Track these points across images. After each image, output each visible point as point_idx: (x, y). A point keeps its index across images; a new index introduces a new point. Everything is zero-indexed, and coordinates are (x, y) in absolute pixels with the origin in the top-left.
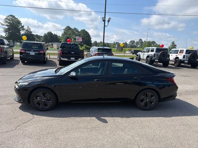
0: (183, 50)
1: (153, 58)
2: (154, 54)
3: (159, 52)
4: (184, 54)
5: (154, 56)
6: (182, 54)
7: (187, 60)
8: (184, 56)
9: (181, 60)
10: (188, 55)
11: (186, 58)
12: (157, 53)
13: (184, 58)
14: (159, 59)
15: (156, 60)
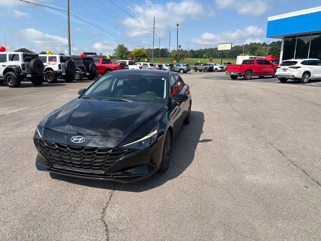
0: (56, 57)
1: (22, 71)
2: (23, 65)
3: (29, 60)
4: (58, 62)
5: (24, 69)
7: (64, 71)
8: (60, 65)
9: (56, 72)
10: (63, 63)
11: (62, 69)
12: (26, 63)
13: (60, 68)
14: (33, 73)
15: (29, 76)
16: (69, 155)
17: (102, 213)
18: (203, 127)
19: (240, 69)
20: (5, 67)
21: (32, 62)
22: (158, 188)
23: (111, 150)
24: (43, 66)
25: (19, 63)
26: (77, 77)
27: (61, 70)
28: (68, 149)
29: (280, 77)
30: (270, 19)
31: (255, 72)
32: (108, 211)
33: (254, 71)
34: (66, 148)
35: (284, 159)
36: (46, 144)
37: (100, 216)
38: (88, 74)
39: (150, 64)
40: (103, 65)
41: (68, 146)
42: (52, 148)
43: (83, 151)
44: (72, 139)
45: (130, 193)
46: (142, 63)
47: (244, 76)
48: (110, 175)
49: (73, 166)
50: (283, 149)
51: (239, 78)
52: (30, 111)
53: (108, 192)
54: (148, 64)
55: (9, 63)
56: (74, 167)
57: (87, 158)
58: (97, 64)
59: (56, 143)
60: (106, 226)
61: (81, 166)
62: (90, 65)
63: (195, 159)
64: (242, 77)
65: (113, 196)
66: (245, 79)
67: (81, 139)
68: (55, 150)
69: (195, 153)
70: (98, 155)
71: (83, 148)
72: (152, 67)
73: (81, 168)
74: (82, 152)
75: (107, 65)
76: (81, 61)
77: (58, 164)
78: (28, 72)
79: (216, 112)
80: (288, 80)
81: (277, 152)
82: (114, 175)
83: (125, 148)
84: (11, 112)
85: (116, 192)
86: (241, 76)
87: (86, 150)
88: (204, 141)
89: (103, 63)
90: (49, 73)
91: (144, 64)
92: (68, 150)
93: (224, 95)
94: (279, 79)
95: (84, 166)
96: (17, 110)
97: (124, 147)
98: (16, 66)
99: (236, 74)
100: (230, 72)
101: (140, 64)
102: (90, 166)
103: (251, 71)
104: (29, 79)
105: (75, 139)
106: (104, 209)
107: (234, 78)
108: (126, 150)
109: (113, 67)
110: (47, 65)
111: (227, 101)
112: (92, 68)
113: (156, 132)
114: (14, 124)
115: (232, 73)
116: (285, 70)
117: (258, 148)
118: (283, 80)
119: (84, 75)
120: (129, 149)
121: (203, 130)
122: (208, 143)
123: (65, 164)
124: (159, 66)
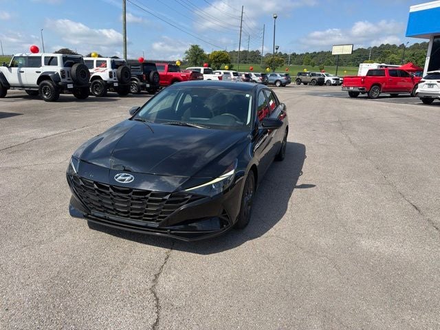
0: (105, 62)
1: (62, 80)
2: (62, 72)
3: (70, 65)
4: (109, 69)
5: (63, 77)
6: (105, 69)
7: (117, 80)
8: (110, 73)
9: (106, 81)
10: (115, 70)
11: (114, 78)
12: (68, 68)
13: (111, 76)
14: (75, 82)
15: (70, 86)
16: (111, 198)
17: (154, 280)
18: (304, 166)
19: (363, 83)
20: (39, 74)
21: (74, 68)
22: (232, 251)
23: (168, 196)
24: (89, 74)
25: (57, 69)
26: (134, 90)
27: (112, 80)
28: (111, 190)
29: (423, 96)
30: (413, 9)
31: (385, 88)
32: (161, 279)
33: (383, 85)
34: (108, 189)
35: (421, 218)
36: (82, 183)
37: (150, 284)
38: (148, 86)
39: (234, 73)
40: (169, 73)
41: (111, 187)
42: (89, 189)
43: (130, 194)
44: (117, 178)
45: (193, 254)
46: (222, 72)
47: (368, 93)
48: (166, 230)
49: (116, 214)
50: (420, 204)
51: (360, 95)
52: (69, 135)
53: (163, 251)
54: (231, 72)
55: (45, 69)
56: (119, 215)
57: (136, 204)
58: (161, 72)
59: (95, 182)
60: (157, 299)
61: (128, 214)
62: (152, 74)
63: (288, 212)
64: (366, 95)
65: (170, 258)
66: (369, 97)
67: (127, 178)
68: (94, 191)
69: (289, 203)
70: (150, 201)
71: (131, 190)
72: (236, 77)
73: (128, 217)
74: (130, 196)
75: (174, 74)
76: (140, 67)
77: (97, 210)
78: (68, 81)
79: (324, 145)
80: (435, 101)
81: (411, 207)
82: (171, 230)
83: (189, 193)
84: (45, 135)
85: (175, 252)
86: (363, 93)
87: (134, 193)
88: (303, 186)
89: (168, 71)
90: (97, 83)
91: (224, 73)
92: (111, 193)
93: (337, 120)
94: (421, 98)
95: (132, 214)
96: (52, 133)
97: (186, 193)
98: (53, 73)
99: (356, 89)
100: (348, 87)
101: (220, 73)
102: (140, 216)
103: (379, 85)
104: (70, 91)
105: (120, 178)
106: (157, 276)
107: (353, 95)
108: (189, 197)
109: (182, 77)
110: (94, 71)
111: (342, 129)
112: (153, 78)
113: (232, 172)
114: (47, 151)
115: (351, 88)
116: (431, 85)
117: (383, 201)
118: (428, 100)
119: (144, 87)
120: (193, 196)
121: (303, 170)
122: (309, 189)
123: (106, 210)
124: (246, 76)
